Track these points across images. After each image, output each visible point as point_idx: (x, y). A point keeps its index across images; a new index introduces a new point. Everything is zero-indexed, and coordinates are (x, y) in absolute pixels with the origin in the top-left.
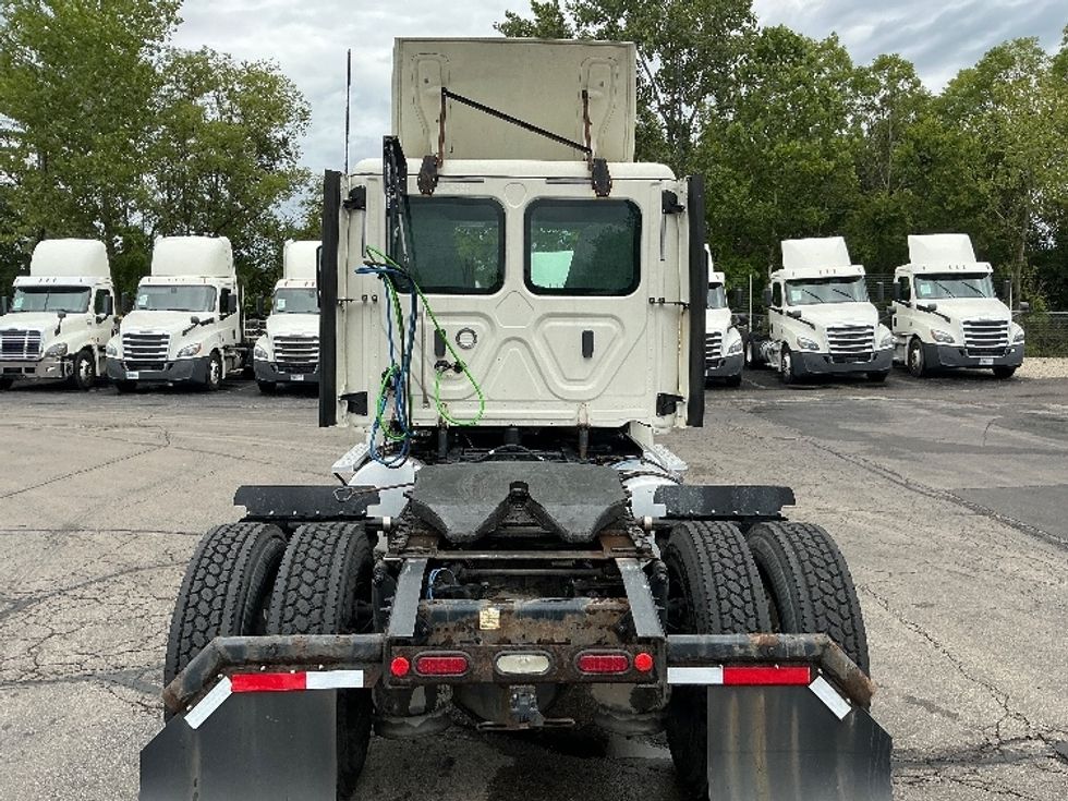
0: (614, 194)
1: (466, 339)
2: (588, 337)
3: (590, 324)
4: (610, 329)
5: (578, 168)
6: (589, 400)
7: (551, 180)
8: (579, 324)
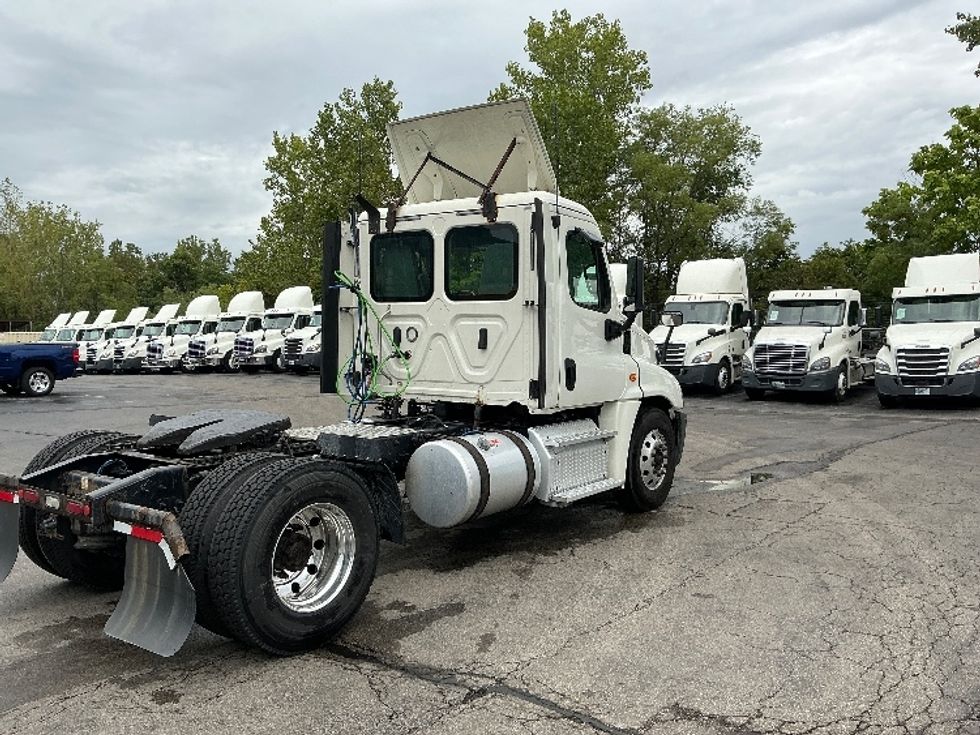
0: (499, 220)
1: (412, 335)
2: (484, 333)
3: (486, 323)
4: (498, 325)
5: (473, 203)
6: (487, 383)
7: (460, 213)
8: (479, 323)
